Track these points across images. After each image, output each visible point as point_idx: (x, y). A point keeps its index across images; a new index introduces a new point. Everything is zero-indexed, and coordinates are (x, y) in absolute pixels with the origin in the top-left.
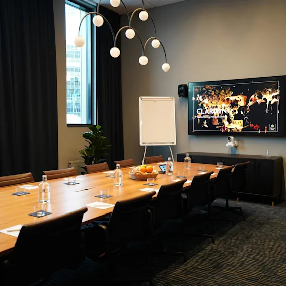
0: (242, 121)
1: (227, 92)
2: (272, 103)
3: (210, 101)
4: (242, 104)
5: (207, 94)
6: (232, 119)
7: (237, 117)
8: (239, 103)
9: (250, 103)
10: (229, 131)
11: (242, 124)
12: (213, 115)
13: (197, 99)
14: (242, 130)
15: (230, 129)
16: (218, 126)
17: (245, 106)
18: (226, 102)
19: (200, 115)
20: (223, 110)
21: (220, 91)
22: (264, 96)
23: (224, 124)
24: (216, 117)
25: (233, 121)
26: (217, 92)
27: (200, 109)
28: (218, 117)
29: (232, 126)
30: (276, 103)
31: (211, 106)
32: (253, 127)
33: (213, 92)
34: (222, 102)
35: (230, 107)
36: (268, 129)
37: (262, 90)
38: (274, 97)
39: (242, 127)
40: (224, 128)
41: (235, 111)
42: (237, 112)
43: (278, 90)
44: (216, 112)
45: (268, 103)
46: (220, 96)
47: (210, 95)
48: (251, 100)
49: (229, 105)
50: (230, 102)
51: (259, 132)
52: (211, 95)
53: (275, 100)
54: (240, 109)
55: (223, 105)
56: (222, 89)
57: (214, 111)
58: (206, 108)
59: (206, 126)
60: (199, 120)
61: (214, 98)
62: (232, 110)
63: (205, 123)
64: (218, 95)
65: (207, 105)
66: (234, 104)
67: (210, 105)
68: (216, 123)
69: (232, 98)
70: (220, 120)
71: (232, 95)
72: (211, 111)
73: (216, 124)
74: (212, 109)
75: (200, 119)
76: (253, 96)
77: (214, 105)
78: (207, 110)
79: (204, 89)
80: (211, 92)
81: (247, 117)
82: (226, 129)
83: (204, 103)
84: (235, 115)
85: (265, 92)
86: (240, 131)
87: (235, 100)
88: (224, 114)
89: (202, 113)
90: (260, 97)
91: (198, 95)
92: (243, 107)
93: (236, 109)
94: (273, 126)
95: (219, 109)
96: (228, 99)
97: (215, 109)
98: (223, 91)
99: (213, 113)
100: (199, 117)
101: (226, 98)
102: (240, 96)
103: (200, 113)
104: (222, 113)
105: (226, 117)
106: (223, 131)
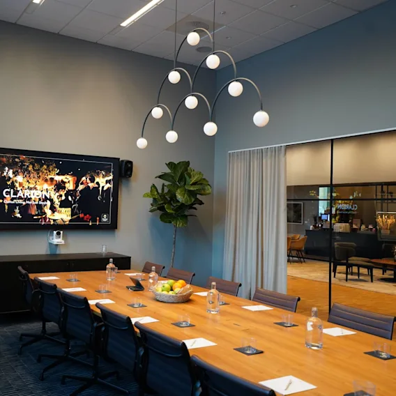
0: (70, 209)
1: (51, 169)
2: (105, 189)
3: (25, 179)
4: (70, 186)
5: (21, 169)
6: (57, 207)
7: (64, 204)
8: (67, 185)
9: (81, 187)
10: (52, 223)
11: (70, 213)
12: (30, 199)
13: (5, 174)
14: (70, 221)
15: (54, 220)
16: (36, 215)
17: (75, 190)
18: (49, 182)
19: (9, 199)
20: (44, 193)
21: (42, 166)
22: (97, 180)
23: (45, 213)
24: (34, 203)
25: (58, 209)
26: (37, 168)
27: (9, 190)
28: (37, 203)
29: (57, 216)
30: (109, 189)
31: (26, 187)
32: (83, 218)
33: (31, 166)
34: (43, 182)
35: (55, 190)
36: (100, 221)
37: (95, 172)
38: (107, 182)
39: (70, 218)
40: (45, 218)
41: (61, 196)
42: (63, 198)
43: (111, 174)
44: (35, 195)
45: (100, 189)
46: (40, 174)
47: (25, 171)
48: (82, 184)
49: (53, 186)
50: (54, 182)
51: (90, 224)
52: (27, 170)
53: (108, 185)
54: (68, 193)
55: (46, 186)
56: (43, 164)
57: (32, 195)
58: (19, 189)
59: (18, 215)
60: (6, 207)
61: (32, 175)
62: (57, 194)
63: (17, 211)
64: (38, 171)
65: (21, 184)
66: (60, 186)
67: (26, 185)
68: (34, 211)
69: (58, 178)
70: (39, 207)
71: (58, 174)
72: (27, 193)
73: (33, 213)
74: (28, 190)
75: (8, 204)
76: (84, 178)
77: (32, 186)
78: (20, 192)
79: (17, 160)
80: (28, 167)
81: (77, 205)
82: (47, 220)
83: (16, 181)
84: (61, 202)
85: (98, 174)
86: (67, 223)
87: (62, 181)
88: (46, 199)
89: (12, 196)
90: (92, 180)
91: (7, 169)
92: (71, 190)
93: (63, 193)
94: (105, 216)
95: (40, 192)
96: (52, 179)
97: (32, 192)
98: (45, 167)
99: (29, 197)
100: (7, 201)
101: (50, 177)
102: (68, 177)
103: (9, 196)
104: (44, 197)
105: (48, 203)
106: (43, 223)
